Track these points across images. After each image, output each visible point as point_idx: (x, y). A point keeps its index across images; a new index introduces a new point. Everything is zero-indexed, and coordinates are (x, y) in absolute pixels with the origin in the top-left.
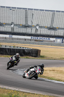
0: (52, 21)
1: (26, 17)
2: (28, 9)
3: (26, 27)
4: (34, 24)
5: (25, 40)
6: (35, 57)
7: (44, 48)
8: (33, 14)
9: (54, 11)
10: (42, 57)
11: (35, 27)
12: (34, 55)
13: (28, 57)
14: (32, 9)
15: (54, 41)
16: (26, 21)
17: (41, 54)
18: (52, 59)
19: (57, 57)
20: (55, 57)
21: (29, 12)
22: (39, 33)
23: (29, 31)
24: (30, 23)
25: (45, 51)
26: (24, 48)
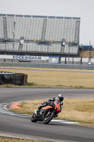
0: (44, 31)
1: (5, 28)
2: (8, 15)
3: (5, 41)
4: (17, 37)
5: (5, 60)
7: (32, 71)
8: (15, 23)
9: (46, 17)
10: (30, 84)
11: (19, 41)
12: (17, 82)
13: (9, 85)
14: (14, 15)
15: (48, 61)
16: (6, 32)
17: (29, 81)
18: (44, 87)
19: (52, 85)
20: (49, 84)
21: (9, 19)
22: (24, 49)
23: (9, 47)
24: (10, 36)
25: (34, 76)
26: (4, 73)
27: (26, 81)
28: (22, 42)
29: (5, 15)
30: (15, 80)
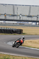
1: (14, 10)
2: (15, 5)
3: (13, 16)
4: (19, 14)
5: (13, 24)
6: (19, 34)
7: (25, 28)
8: (18, 8)
9: (31, 6)
10: (24, 34)
11: (19, 16)
12: (19, 33)
13: (15, 34)
14: (17, 5)
15: (31, 24)
16: (14, 12)
18: (30, 35)
19: (33, 34)
21: (15, 7)
22: (21, 19)
23: (15, 18)
24: (16, 14)
25: (26, 30)
26: (13, 29)
27: (22, 32)
28: (21, 16)
29: (14, 5)
30: (18, 32)
